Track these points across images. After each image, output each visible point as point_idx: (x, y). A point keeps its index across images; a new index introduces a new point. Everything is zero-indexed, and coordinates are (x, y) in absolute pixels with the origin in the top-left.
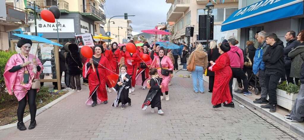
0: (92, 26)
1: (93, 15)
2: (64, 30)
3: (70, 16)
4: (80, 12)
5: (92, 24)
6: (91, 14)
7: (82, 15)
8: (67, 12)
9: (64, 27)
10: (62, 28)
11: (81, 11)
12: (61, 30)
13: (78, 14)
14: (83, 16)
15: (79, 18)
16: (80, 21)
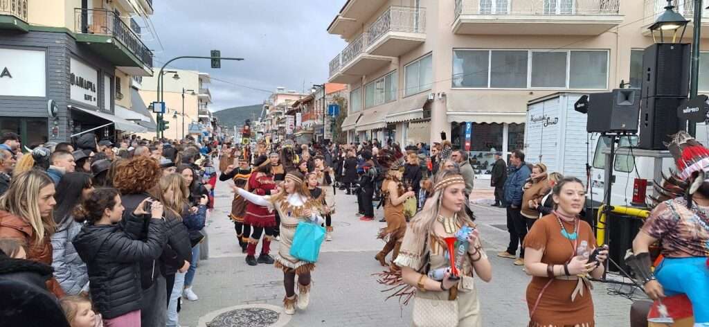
0: (107, 81)
1: (116, 43)
3: (32, 39)
4: (72, 29)
5: (108, 75)
6: (109, 41)
8: (23, 27)
9: (6, 78)
11: (76, 29)
13: (64, 37)
14: (81, 45)
15: (67, 49)
16: (69, 59)
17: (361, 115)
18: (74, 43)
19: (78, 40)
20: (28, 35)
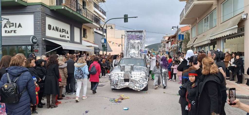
1: (66, 9)
2: (20, 32)
3: (28, 9)
6: (63, 8)
7: (51, 10)
8: (24, 4)
9: (20, 27)
10: (17, 29)
11: (50, 4)
12: (16, 32)
13: (40, 7)
15: (43, 12)
16: (45, 17)
17: (196, 39)
18: (49, 11)
19: (51, 9)
20: (27, 7)
